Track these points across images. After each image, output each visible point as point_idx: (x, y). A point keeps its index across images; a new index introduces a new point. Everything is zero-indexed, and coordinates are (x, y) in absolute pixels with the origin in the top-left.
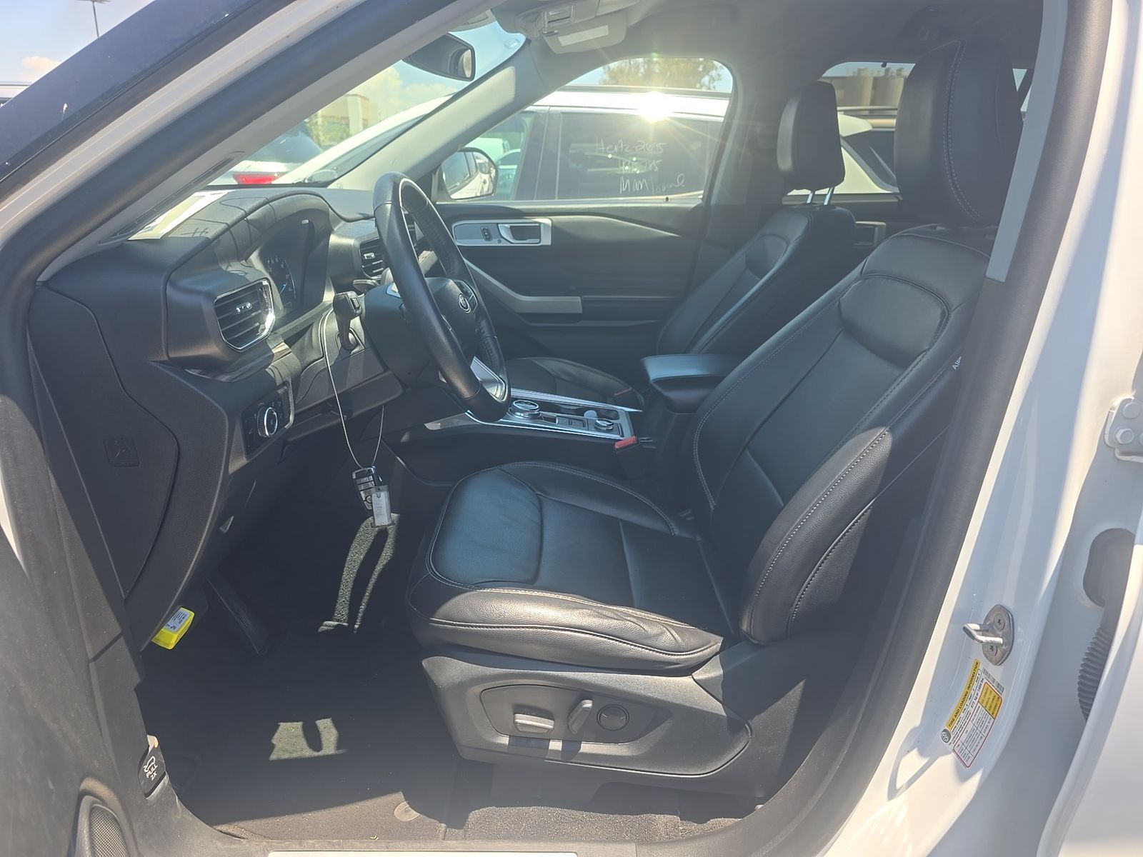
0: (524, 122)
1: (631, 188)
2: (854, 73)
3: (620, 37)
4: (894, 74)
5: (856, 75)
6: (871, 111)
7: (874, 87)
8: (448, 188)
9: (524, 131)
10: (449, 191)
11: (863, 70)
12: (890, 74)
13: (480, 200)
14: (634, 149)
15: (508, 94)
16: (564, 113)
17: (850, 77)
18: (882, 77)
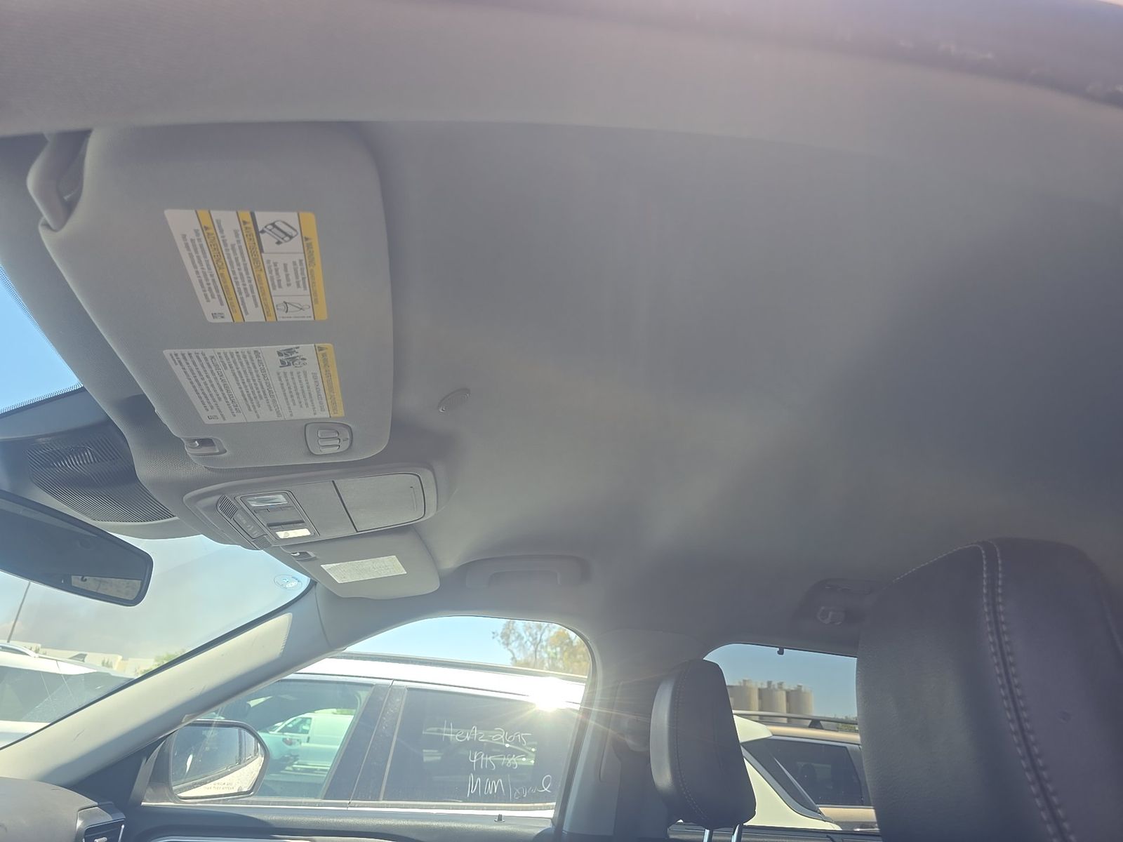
0: (359, 696)
1: (483, 790)
2: (740, 683)
3: (432, 585)
4: (776, 687)
5: (742, 685)
6: (761, 716)
7: (760, 697)
8: (173, 783)
9: (356, 709)
10: (174, 788)
11: (748, 681)
12: (772, 688)
13: (210, 802)
14: (491, 739)
15: (275, 649)
16: (410, 689)
17: (736, 686)
18: (767, 689)
